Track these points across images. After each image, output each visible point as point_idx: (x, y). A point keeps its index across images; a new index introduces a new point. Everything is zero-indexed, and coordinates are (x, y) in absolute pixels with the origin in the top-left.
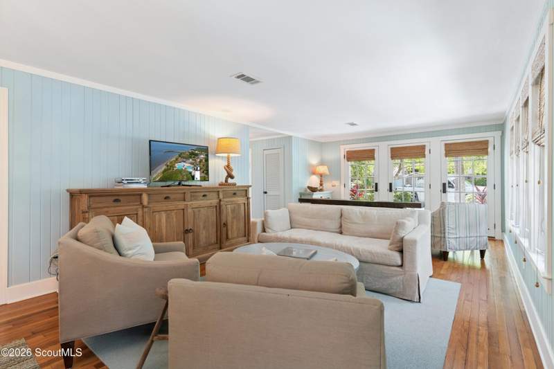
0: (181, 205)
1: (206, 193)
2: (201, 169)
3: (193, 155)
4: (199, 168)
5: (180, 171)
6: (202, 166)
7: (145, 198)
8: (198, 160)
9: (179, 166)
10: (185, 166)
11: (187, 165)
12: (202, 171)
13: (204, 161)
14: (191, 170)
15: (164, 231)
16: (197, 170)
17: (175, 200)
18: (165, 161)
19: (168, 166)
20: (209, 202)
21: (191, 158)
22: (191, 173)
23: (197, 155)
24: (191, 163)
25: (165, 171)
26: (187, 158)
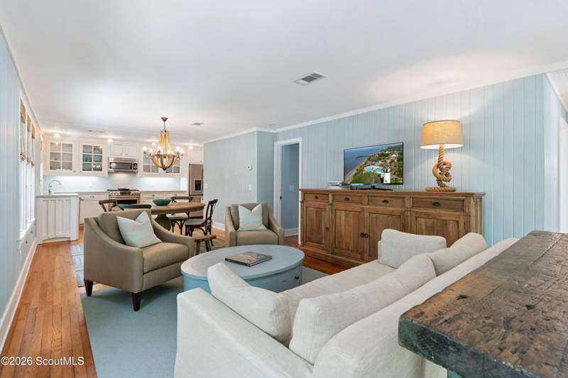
0: (358, 207)
1: (386, 199)
2: (391, 171)
3: (383, 156)
4: (389, 170)
5: (369, 174)
6: (393, 167)
7: (331, 197)
8: (389, 161)
9: (367, 169)
10: (375, 168)
11: (375, 167)
12: (393, 172)
13: (396, 161)
14: (379, 172)
15: (343, 228)
16: (387, 172)
17: (354, 202)
18: (355, 166)
19: (357, 170)
20: (391, 209)
21: (380, 159)
22: (379, 175)
23: (387, 155)
24: (380, 165)
25: (356, 174)
26: (376, 161)
